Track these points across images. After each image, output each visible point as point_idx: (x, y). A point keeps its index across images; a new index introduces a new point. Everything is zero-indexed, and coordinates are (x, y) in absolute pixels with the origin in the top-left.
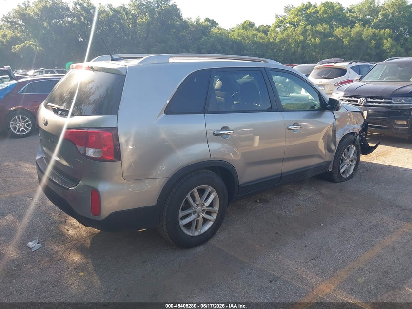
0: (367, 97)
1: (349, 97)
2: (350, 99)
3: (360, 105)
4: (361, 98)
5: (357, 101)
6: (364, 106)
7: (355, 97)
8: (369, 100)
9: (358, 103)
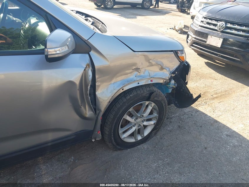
0: (227, 22)
1: (210, 19)
2: (210, 21)
3: (218, 30)
4: (221, 23)
5: (215, 25)
6: (222, 32)
7: (216, 20)
8: (229, 25)
9: (216, 28)
